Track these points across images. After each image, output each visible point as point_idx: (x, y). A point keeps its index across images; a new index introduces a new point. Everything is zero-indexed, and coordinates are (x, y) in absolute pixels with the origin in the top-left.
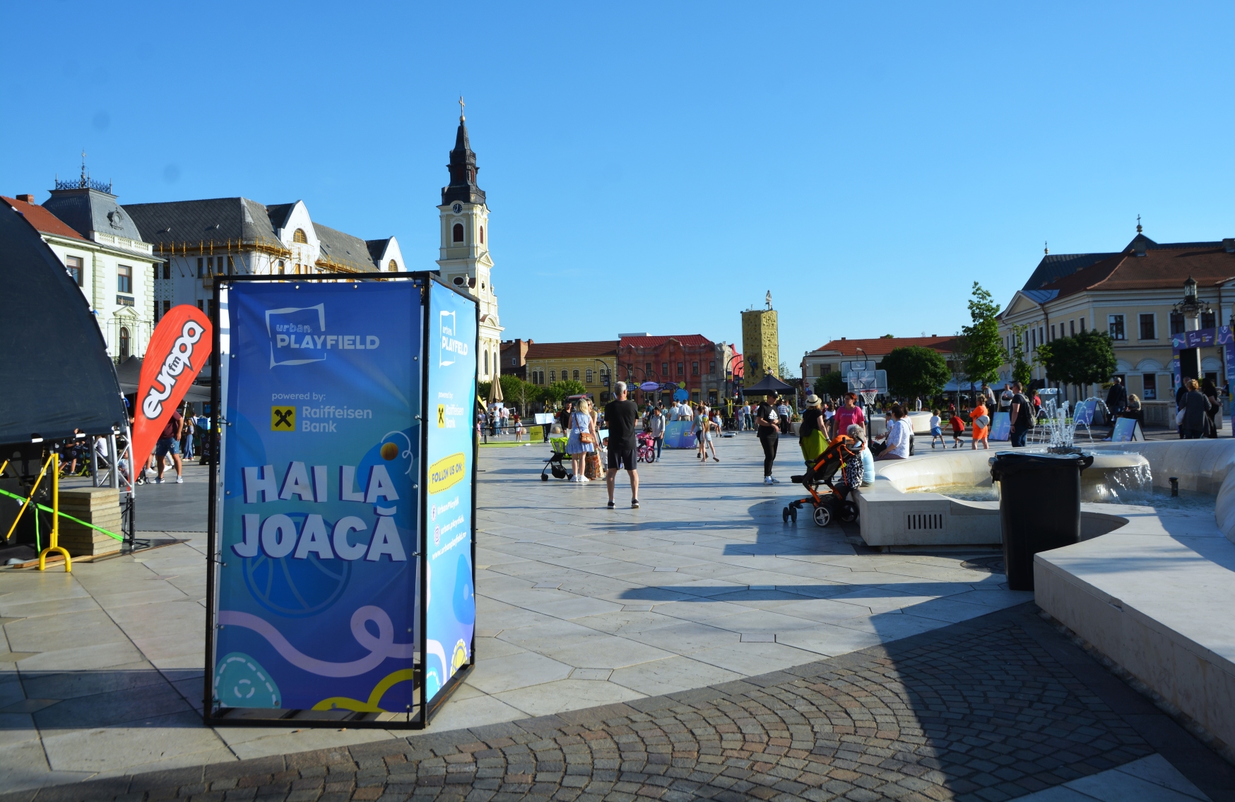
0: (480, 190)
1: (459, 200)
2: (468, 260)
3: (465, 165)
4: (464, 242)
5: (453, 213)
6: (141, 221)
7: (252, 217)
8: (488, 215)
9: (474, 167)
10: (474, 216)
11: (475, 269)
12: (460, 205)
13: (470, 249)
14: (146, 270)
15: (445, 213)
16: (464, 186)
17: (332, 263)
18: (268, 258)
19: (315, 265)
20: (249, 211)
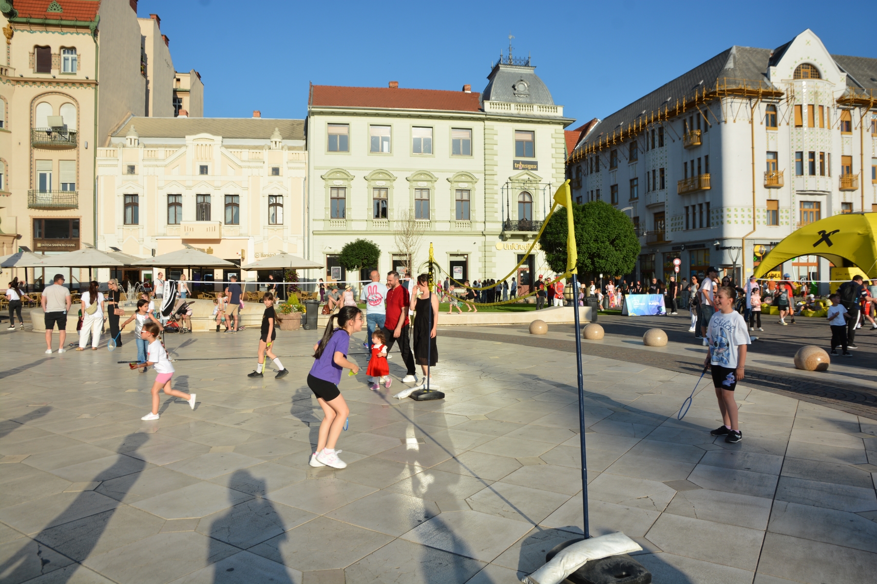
7: (735, 63)
14: (554, 132)
17: (866, 98)
18: (747, 104)
19: (835, 103)
20: (734, 57)
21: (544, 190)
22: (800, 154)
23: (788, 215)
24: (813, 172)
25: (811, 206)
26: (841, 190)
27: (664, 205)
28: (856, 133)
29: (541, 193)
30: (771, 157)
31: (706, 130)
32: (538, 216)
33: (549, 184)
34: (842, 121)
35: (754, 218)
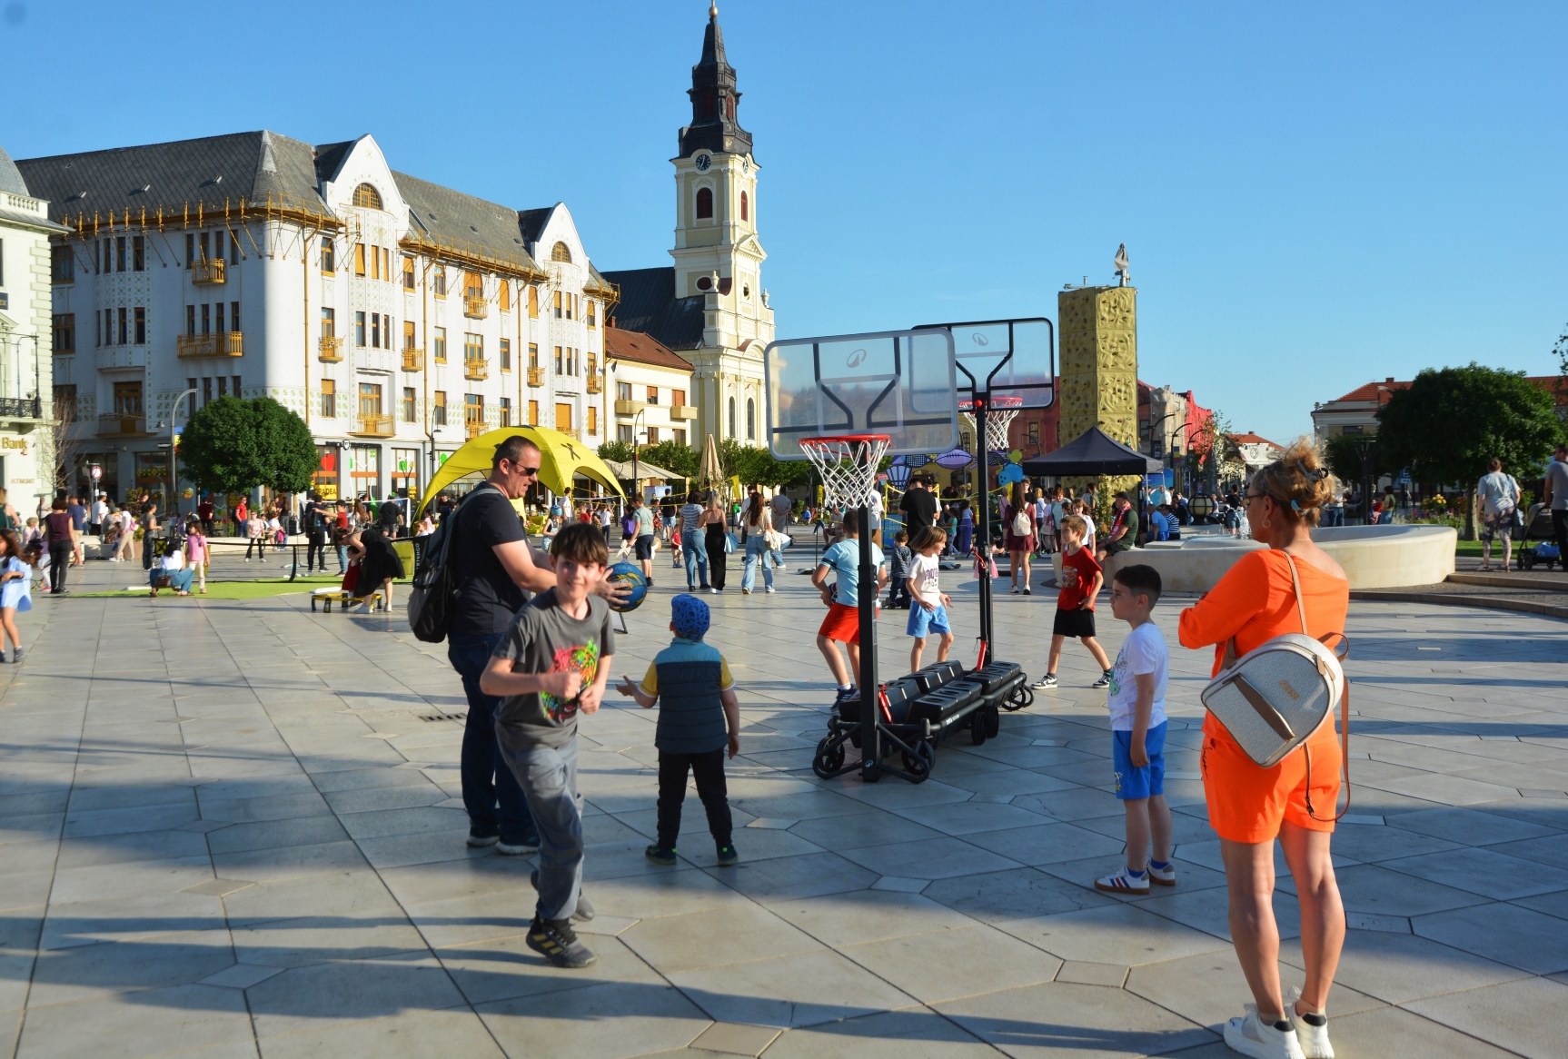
0: (743, 132)
1: (705, 148)
2: (719, 247)
3: (716, 89)
4: (714, 219)
5: (695, 170)
6: (112, 175)
7: (276, 163)
8: (757, 173)
9: (733, 92)
10: (730, 175)
11: (730, 263)
12: (707, 157)
13: (723, 229)
14: (33, 245)
15: (683, 171)
16: (714, 124)
17: (432, 245)
18: (299, 233)
19: (398, 247)
20: (273, 153)
21: (18, 344)
22: (362, 315)
23: (347, 402)
24: (376, 344)
25: (369, 391)
26: (404, 369)
27: (144, 371)
28: (419, 289)
29: (13, 349)
30: (325, 314)
31: (234, 262)
32: (8, 388)
33: (35, 337)
34: (404, 272)
35: (307, 406)
